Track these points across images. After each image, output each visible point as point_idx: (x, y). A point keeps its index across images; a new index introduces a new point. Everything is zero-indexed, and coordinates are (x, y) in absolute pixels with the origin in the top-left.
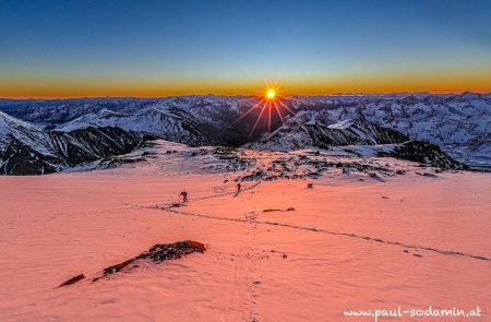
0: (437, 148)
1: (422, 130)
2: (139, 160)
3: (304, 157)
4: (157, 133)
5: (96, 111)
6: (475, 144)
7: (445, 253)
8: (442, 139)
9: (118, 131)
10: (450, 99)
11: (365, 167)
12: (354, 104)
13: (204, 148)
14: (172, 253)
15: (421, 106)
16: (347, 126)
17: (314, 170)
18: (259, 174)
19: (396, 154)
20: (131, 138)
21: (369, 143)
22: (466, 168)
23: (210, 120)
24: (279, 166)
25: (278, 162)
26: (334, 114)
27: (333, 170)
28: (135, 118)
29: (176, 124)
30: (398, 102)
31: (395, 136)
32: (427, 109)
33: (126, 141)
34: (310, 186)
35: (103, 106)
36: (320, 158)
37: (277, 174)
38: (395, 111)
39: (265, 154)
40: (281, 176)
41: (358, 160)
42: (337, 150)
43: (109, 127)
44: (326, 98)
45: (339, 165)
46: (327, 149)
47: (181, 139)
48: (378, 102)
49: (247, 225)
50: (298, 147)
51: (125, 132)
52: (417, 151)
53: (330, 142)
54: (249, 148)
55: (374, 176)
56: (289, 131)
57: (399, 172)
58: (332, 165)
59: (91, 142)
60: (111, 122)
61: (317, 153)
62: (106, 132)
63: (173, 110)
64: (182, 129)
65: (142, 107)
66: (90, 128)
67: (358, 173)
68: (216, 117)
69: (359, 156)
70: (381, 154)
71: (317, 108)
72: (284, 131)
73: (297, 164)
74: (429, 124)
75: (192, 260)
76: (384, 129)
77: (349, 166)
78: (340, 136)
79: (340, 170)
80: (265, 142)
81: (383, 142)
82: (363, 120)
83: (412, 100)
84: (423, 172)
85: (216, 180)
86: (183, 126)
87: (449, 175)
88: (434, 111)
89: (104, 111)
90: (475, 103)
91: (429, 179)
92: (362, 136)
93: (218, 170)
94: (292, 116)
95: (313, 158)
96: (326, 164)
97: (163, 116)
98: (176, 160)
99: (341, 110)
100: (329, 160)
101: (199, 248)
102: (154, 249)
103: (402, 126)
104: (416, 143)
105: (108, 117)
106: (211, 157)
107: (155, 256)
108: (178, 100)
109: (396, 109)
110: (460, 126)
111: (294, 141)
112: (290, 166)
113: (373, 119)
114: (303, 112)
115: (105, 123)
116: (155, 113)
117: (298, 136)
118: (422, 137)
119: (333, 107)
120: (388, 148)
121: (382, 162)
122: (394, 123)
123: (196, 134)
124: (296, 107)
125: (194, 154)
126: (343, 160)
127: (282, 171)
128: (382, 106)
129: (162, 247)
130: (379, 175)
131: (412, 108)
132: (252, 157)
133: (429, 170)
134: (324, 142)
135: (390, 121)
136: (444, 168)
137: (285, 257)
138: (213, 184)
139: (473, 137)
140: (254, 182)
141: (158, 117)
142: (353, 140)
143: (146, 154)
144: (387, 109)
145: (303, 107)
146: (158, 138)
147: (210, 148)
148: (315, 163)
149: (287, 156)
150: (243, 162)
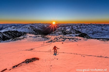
0: (87, 34)
1: (84, 31)
2: (22, 39)
3: (61, 37)
4: (27, 32)
5: (11, 27)
6: (93, 34)
7: (89, 56)
8: (87, 33)
9: (17, 32)
10: (88, 25)
11: (73, 39)
12: (71, 26)
13: (39, 35)
14: (31, 61)
15: (83, 26)
16: (70, 30)
17: (63, 40)
18: (51, 41)
19: (79, 36)
20: (20, 33)
21: (74, 33)
22: (92, 38)
23: (40, 29)
24: (56, 39)
25: (56, 38)
26: (67, 28)
27: (67, 39)
28: (21, 28)
29: (32, 30)
30: (79, 25)
31: (79, 32)
32: (84, 27)
33: (19, 34)
34: (63, 43)
35: (13, 26)
36: (64, 37)
37: (55, 41)
38: (78, 27)
39: (53, 36)
40: (56, 41)
41: (72, 37)
42: (68, 35)
43: (14, 31)
44: (65, 24)
45: (68, 38)
46: (66, 35)
47: (33, 34)
48: (75, 25)
49: (49, 53)
50: (60, 35)
51: (19, 32)
52: (83, 35)
53: (66, 33)
54: (49, 35)
55: (75, 40)
56: (58, 31)
57: (80, 40)
58: (67, 38)
59: (9, 35)
60: (15, 30)
61: (64, 36)
62: (14, 32)
63: (31, 27)
64: (33, 31)
65: (23, 26)
66: (9, 31)
67: (72, 40)
68: (41, 28)
69: (72, 36)
70: (76, 36)
71: (63, 26)
72: (57, 31)
73: (60, 38)
74: (85, 30)
75: (36, 62)
76: (77, 31)
77: (70, 38)
78: (68, 32)
79: (69, 40)
80: (53, 34)
81: (77, 33)
82: (73, 29)
83: (81, 25)
84: (84, 39)
85: (42, 43)
86: (33, 30)
87: (89, 40)
88: (86, 27)
89: (13, 27)
90: (93, 25)
91: (85, 41)
92: (73, 32)
93: (42, 40)
94: (58, 28)
95: (63, 37)
96: (66, 38)
97: (28, 28)
98: (32, 38)
99: (68, 27)
100: (66, 37)
101: (38, 59)
102: (26, 60)
103: (80, 30)
104: (83, 33)
105: (14, 28)
106: (40, 37)
107: (26, 62)
108: (32, 24)
109: (79, 27)
110: (90, 30)
111: (59, 33)
112: (58, 39)
113: (75, 29)
114: (61, 27)
115: (13, 30)
116: (26, 27)
117: (60, 32)
118: (84, 32)
119: (67, 26)
120: (78, 35)
121: (77, 37)
122: (78, 30)
123: (37, 32)
124: (59, 26)
125: (36, 37)
126: (69, 37)
127: (57, 40)
128: (76, 26)
129: (28, 59)
130: (76, 40)
131: (82, 27)
132: (50, 37)
133: (85, 39)
134: (65, 34)
135: (78, 29)
136: (88, 38)
137: (57, 59)
138: (41, 44)
139: (93, 32)
140: (50, 43)
141: (27, 28)
142: (71, 33)
143: (24, 37)
144: (77, 27)
145: (60, 26)
146: (27, 33)
147: (40, 35)
148: (63, 38)
149: (57, 37)
150: (48, 38)
